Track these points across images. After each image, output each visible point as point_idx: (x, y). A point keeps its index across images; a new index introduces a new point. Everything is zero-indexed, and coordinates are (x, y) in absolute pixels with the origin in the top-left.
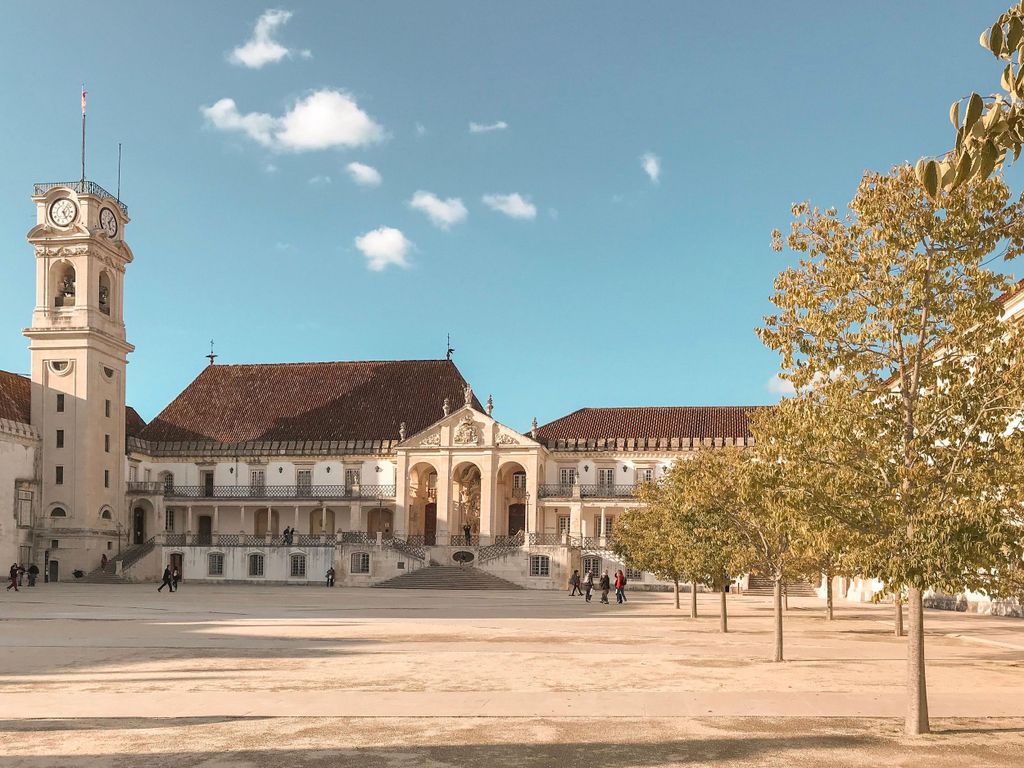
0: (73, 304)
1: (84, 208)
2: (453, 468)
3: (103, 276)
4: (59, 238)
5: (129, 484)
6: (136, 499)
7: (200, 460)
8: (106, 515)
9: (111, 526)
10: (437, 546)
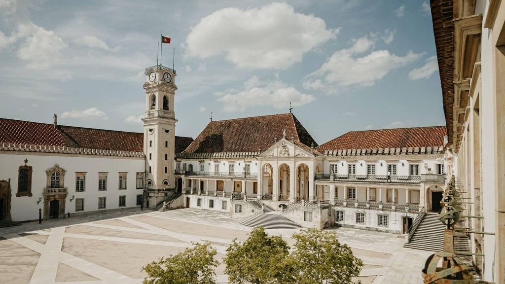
0: (155, 109)
1: (157, 75)
2: (278, 166)
3: (165, 98)
4: (151, 86)
5: (175, 171)
6: (177, 176)
7: (200, 160)
8: (166, 183)
9: (167, 187)
10: (272, 201)
